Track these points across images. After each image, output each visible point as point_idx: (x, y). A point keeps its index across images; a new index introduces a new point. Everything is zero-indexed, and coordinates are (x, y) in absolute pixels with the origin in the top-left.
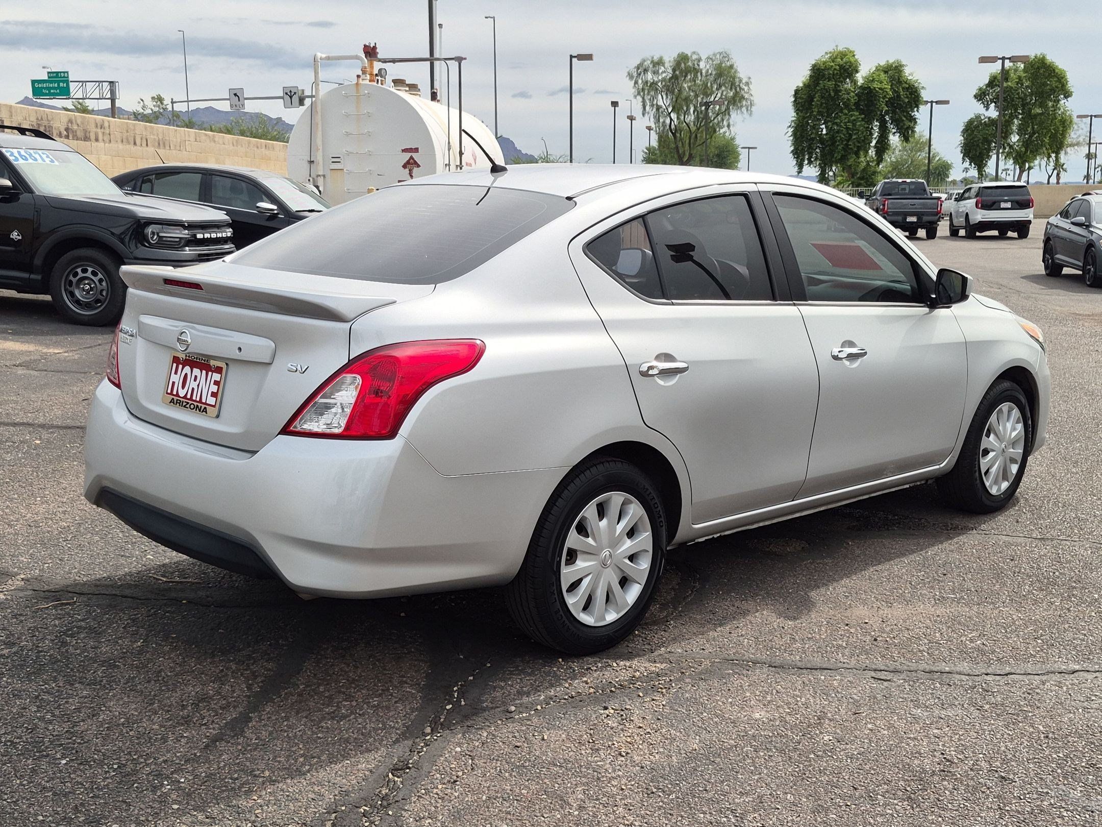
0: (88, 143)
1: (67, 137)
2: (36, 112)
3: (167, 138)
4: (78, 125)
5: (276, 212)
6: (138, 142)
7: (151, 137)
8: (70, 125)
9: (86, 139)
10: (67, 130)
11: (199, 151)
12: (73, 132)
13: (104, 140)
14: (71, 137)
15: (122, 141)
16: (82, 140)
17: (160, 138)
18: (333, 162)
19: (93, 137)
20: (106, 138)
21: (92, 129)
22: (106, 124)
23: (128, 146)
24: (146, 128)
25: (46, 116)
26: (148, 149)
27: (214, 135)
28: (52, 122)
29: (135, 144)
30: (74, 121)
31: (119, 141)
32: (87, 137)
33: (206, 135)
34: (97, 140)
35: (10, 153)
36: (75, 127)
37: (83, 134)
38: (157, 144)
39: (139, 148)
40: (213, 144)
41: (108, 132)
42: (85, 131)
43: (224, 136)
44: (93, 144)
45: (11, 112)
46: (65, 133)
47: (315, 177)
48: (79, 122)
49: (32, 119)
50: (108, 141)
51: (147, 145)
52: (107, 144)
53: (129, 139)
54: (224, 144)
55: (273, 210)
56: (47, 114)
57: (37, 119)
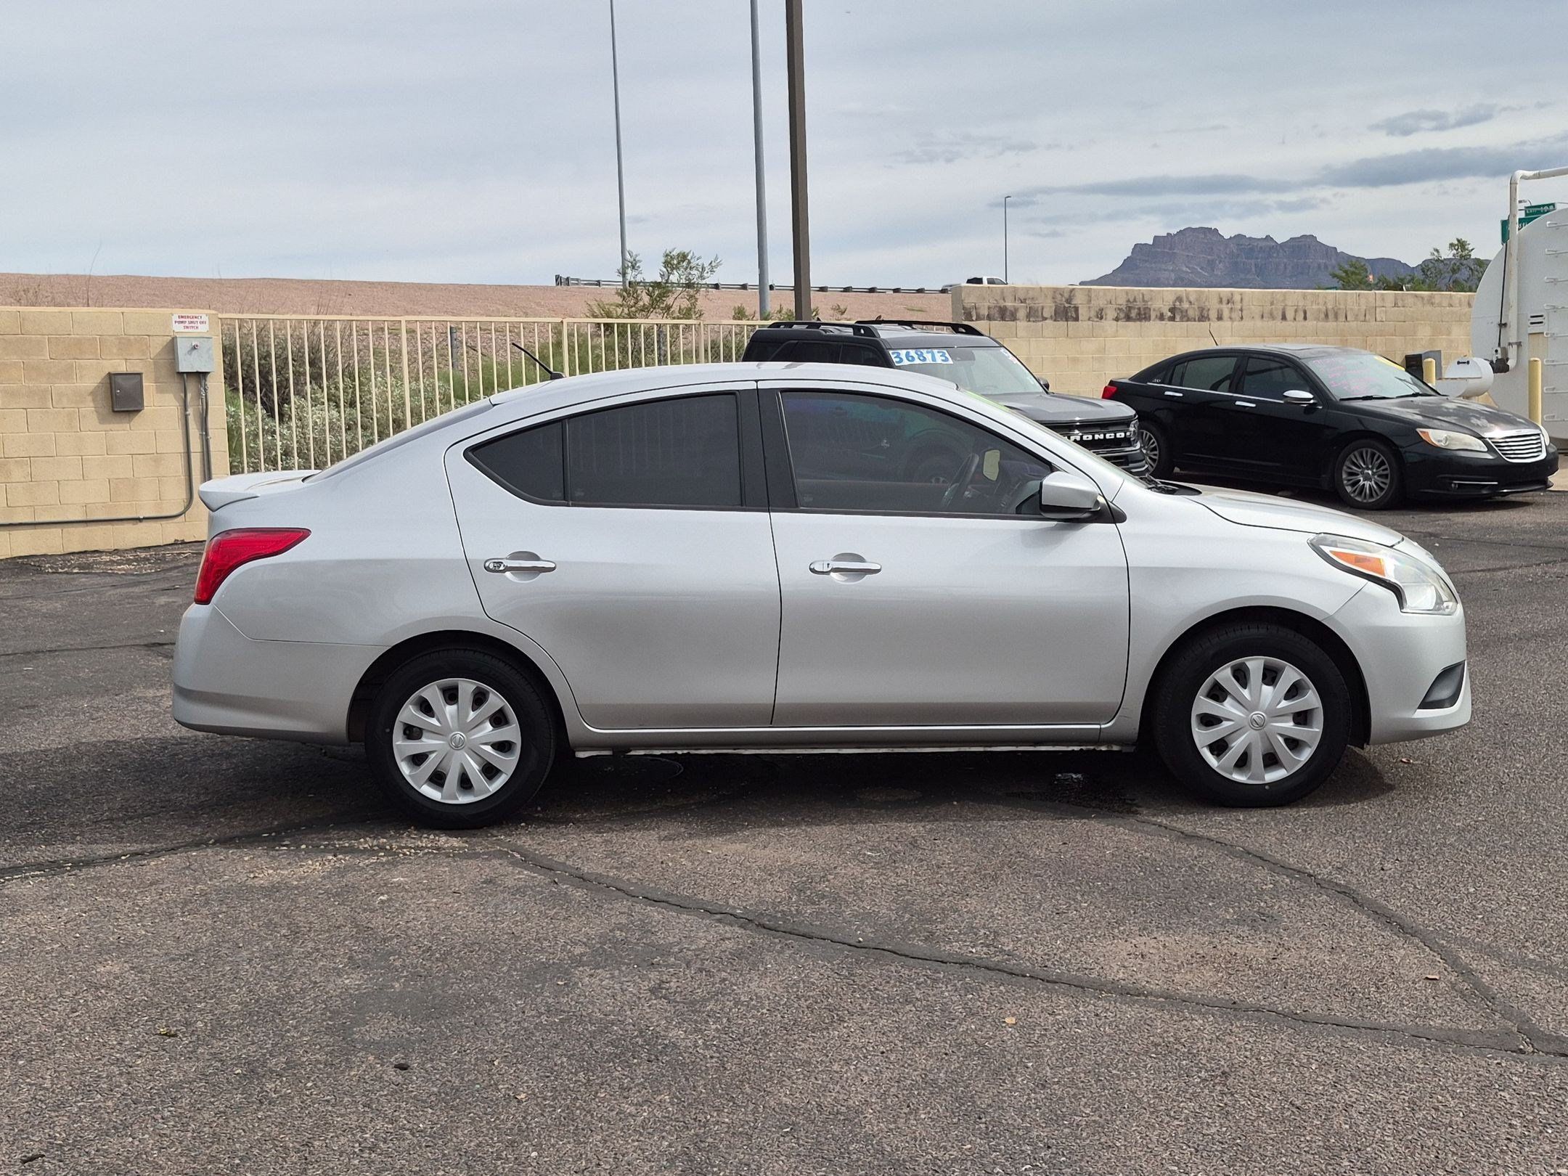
0: (1206, 324)
1: (1172, 319)
2: (1127, 293)
3: (1342, 306)
4: (1190, 302)
5: (1312, 402)
6: (1290, 315)
7: (1312, 308)
8: (1178, 303)
9: (1203, 318)
10: (1172, 310)
11: (1402, 318)
12: (1182, 312)
13: (1231, 318)
14: (1178, 318)
15: (1262, 317)
16: (1195, 321)
17: (1330, 307)
18: (1532, 323)
19: (1213, 315)
20: (1236, 315)
21: (1213, 306)
22: (1237, 298)
23: (1271, 323)
24: (1304, 296)
25: (1141, 296)
26: (1306, 323)
27: (1431, 297)
28: (1149, 303)
29: (1284, 318)
30: (1185, 299)
31: (1257, 316)
32: (1203, 317)
33: (1416, 296)
34: (1220, 318)
35: (895, 355)
36: (1186, 305)
37: (1197, 313)
38: (1322, 316)
39: (1291, 323)
40: (1428, 308)
41: (1239, 307)
42: (1202, 309)
43: (1451, 295)
44: (1212, 324)
45: (1090, 297)
46: (1169, 314)
47: (1506, 346)
48: (1192, 299)
49: (1120, 302)
50: (1238, 318)
51: (1305, 318)
52: (1235, 323)
53: (1275, 313)
54: (1451, 305)
55: (1310, 399)
56: (1143, 295)
57: (1128, 301)
